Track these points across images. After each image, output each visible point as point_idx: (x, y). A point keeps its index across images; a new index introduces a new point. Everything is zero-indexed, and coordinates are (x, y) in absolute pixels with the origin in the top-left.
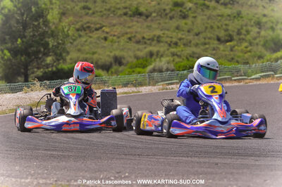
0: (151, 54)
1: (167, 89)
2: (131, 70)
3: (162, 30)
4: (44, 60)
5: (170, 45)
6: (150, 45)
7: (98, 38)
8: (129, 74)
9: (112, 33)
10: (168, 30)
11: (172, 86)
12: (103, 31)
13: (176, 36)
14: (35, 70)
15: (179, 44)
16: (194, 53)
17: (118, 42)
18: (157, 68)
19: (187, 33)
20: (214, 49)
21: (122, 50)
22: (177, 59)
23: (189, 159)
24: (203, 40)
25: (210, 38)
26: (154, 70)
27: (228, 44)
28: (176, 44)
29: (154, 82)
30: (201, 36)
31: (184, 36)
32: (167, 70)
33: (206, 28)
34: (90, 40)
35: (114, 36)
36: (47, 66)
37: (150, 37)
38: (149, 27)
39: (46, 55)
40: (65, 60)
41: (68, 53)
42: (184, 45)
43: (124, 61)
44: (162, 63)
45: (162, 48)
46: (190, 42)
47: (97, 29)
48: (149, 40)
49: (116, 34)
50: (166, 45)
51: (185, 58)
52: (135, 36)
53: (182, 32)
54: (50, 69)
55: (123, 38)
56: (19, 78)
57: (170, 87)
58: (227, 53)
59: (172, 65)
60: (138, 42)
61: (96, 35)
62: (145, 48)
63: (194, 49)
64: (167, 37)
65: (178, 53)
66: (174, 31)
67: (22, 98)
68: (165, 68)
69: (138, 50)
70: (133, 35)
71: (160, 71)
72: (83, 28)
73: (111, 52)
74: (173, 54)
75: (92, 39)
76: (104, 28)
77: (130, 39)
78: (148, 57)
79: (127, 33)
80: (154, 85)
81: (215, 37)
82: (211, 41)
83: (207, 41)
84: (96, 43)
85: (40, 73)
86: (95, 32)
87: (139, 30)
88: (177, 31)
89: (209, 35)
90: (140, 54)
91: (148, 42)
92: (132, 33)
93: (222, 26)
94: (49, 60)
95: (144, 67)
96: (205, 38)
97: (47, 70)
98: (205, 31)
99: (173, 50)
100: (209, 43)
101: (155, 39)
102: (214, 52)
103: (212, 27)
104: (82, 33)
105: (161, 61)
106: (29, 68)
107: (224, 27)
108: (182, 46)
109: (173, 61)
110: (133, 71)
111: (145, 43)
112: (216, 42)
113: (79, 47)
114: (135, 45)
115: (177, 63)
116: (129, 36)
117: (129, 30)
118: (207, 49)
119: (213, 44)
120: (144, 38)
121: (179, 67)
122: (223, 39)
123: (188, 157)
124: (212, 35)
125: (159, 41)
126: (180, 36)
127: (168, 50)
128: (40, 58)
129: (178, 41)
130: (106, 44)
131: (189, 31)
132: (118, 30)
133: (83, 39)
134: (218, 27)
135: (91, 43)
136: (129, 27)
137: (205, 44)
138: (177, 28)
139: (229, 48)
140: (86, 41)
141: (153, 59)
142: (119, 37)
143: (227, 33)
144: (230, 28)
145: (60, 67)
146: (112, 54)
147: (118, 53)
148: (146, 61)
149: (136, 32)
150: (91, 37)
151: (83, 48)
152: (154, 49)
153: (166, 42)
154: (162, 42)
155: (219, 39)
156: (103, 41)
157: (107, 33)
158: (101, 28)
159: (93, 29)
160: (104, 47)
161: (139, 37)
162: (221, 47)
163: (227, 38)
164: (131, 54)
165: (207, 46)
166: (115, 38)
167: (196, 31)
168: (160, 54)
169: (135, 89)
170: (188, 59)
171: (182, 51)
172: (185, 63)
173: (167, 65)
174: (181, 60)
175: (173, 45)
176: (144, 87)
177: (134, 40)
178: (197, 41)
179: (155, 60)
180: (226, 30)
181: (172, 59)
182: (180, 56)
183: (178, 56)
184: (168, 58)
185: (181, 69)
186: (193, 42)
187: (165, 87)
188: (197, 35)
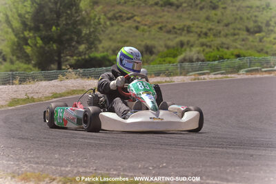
0: (182, 44)
1: (198, 79)
2: (162, 59)
3: (192, 20)
4: (77, 48)
5: (199, 35)
6: (181, 35)
7: (130, 27)
8: (160, 63)
9: (144, 22)
10: (198, 20)
11: (204, 76)
12: (135, 21)
13: (206, 26)
14: (68, 57)
15: (209, 34)
16: (223, 43)
17: (149, 31)
18: (187, 58)
19: (217, 24)
20: (243, 40)
21: (154, 39)
22: (208, 50)
23: (225, 150)
24: (232, 31)
25: (239, 29)
26: (184, 60)
27: (257, 35)
28: (206, 34)
29: (186, 73)
30: (231, 26)
31: (213, 27)
32: (198, 60)
33: (236, 19)
34: (121, 29)
35: (146, 25)
36: (80, 54)
37: (181, 27)
38: (179, 17)
39: (79, 43)
40: (96, 48)
41: (100, 42)
42: (214, 35)
43: (155, 50)
44: (193, 53)
45: (192, 38)
46: (220, 32)
47: (128, 19)
48: (179, 29)
49: (147, 23)
50: (196, 35)
51: (215, 48)
52: (166, 26)
53: (213, 23)
54: (83, 57)
55: (154, 27)
56: (52, 66)
57: (202, 77)
58: (256, 44)
59: (202, 55)
60: (169, 32)
61: (127, 24)
62: (176, 37)
63: (224, 40)
64: (197, 27)
65: (208, 44)
66: (204, 22)
67: (57, 86)
68: (195, 57)
69: (169, 39)
70: (164, 25)
71: (191, 61)
72: (114, 18)
73: (142, 41)
74: (203, 45)
75: (123, 28)
76: (136, 18)
77: (161, 28)
78: (179, 47)
79: (158, 23)
80: (185, 75)
81: (245, 28)
82: (240, 32)
83: (236, 31)
84: (127, 32)
85: (73, 60)
86: (127, 21)
87: (170, 20)
88: (207, 21)
89: (238, 26)
90: (171, 43)
91: (178, 32)
92: (162, 22)
93: (251, 17)
94: (82, 47)
95: (175, 56)
96: (234, 29)
97: (80, 58)
98: (234, 23)
99: (204, 40)
100: (238, 34)
101: (185, 29)
102: (243, 43)
103: (241, 18)
104: (114, 22)
105: (191, 51)
106: (62, 55)
107: (254, 18)
108: (212, 36)
109: (203, 51)
110: (164, 61)
111: (176, 33)
112: (245, 33)
113: (111, 36)
114: (166, 34)
115: (207, 53)
116: (160, 25)
117: (160, 20)
118: (236, 39)
119: (243, 35)
120: (174, 28)
121: (210, 57)
122: (252, 30)
123: (223, 148)
124: (241, 26)
125: (189, 32)
126: (210, 26)
127: (198, 40)
128: (73, 47)
129: (208, 32)
130: (137, 33)
131: (218, 22)
132: (149, 19)
133: (115, 28)
134: (248, 19)
135: (123, 31)
136: (160, 17)
137: (235, 35)
138: (208, 18)
139: (258, 39)
140: (118, 30)
141: (183, 49)
142: (149, 27)
143: (256, 24)
144: (259, 19)
145: (92, 55)
146: (143, 43)
147: (149, 42)
148: (177, 50)
149: (167, 22)
150: (122, 26)
151: (114, 37)
152: (184, 38)
153: (196, 32)
154: (192, 32)
155: (248, 30)
156: (134, 30)
157: (139, 22)
158: (132, 17)
159: (125, 18)
160: (135, 36)
161: (170, 26)
162: (251, 38)
163: (256, 29)
164: (162, 43)
165: (237, 37)
166: (146, 27)
167: (225, 22)
168: (190, 44)
169: (168, 79)
170: (218, 49)
171: (212, 41)
172: (215, 53)
173: (197, 54)
174: (211, 50)
175: (202, 36)
176: (177, 77)
177: (164, 29)
178: (227, 31)
179: (185, 50)
180: (255, 22)
181: (202, 49)
182: (210, 47)
183: (207, 46)
184: (198, 49)
185: (211, 59)
186: (222, 33)
187: (197, 77)
188: (227, 25)
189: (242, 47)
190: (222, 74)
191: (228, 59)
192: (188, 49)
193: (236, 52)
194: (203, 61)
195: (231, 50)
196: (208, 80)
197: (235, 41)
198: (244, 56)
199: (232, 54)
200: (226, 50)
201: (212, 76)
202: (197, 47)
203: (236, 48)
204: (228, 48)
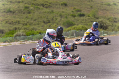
0: (16, 29)
1: (22, 43)
3: (20, 18)
5: (23, 25)
6: (15, 25)
8: (6, 37)
10: (23, 18)
11: (25, 42)
13: (26, 21)
15: (27, 24)
16: (34, 28)
17: (2, 24)
18: (18, 34)
19: (31, 20)
20: (42, 26)
21: (4, 27)
22: (27, 31)
24: (37, 23)
25: (40, 22)
26: (17, 36)
27: (48, 24)
28: (26, 24)
29: (17, 40)
30: (37, 21)
31: (29, 21)
32: (23, 35)
33: (39, 17)
37: (15, 21)
38: (14, 17)
43: (4, 32)
44: (21, 32)
45: (20, 26)
46: (32, 23)
48: (15, 22)
50: (22, 25)
51: (30, 30)
52: (9, 21)
53: (29, 19)
55: (4, 22)
57: (24, 42)
58: (48, 28)
59: (25, 33)
60: (10, 24)
62: (13, 26)
64: (22, 21)
65: (27, 28)
66: (25, 19)
68: (21, 34)
69: (10, 27)
70: (8, 21)
71: (20, 36)
74: (25, 29)
80: (17, 42)
83: (39, 23)
88: (26, 19)
89: (40, 20)
91: (14, 23)
95: (13, 34)
96: (38, 22)
98: (38, 19)
99: (25, 27)
100: (40, 24)
101: (17, 22)
103: (41, 17)
105: (20, 31)
107: (46, 17)
108: (29, 25)
109: (25, 31)
110: (8, 36)
111: (13, 24)
112: (43, 23)
114: (9, 25)
115: (26, 32)
116: (6, 21)
117: (6, 19)
120: (12, 22)
121: (28, 34)
122: (46, 22)
125: (19, 23)
126: (28, 21)
127: (23, 27)
129: (27, 23)
131: (31, 19)
132: (1, 18)
134: (44, 17)
136: (6, 17)
138: (27, 17)
141: (16, 31)
142: (2, 22)
144: (49, 17)
147: (1, 28)
148: (14, 31)
149: (9, 19)
152: (17, 26)
153: (22, 24)
155: (44, 22)
161: (10, 21)
162: (45, 25)
163: (48, 22)
164: (7, 28)
165: (39, 25)
167: (34, 19)
168: (19, 29)
169: (9, 44)
170: (31, 30)
171: (29, 27)
172: (30, 32)
173: (22, 33)
174: (28, 31)
175: (25, 25)
176: (13, 43)
177: (8, 22)
178: (35, 23)
179: (17, 31)
180: (47, 18)
181: (24, 31)
182: (28, 29)
183: (27, 29)
184: (23, 31)
185: (28, 35)
186: (33, 23)
187: (21, 42)
188: (35, 20)
189: (42, 29)
190: (32, 41)
191: (36, 34)
192: (18, 31)
193: (39, 31)
194: (25, 36)
195: (37, 31)
196: (26, 43)
197: (39, 27)
198: (43, 33)
199: (38, 32)
200: (35, 31)
201: (28, 42)
202: (22, 30)
203: (39, 30)
204: (36, 30)
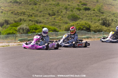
0: (21, 20)
3: (26, 9)
5: (29, 16)
6: (21, 16)
9: (5, 10)
10: (28, 9)
13: (32, 12)
15: (33, 16)
17: (7, 14)
18: (21, 28)
19: (36, 11)
20: (47, 18)
21: (9, 17)
27: (53, 16)
28: (31, 16)
30: (42, 12)
31: (35, 13)
33: (44, 9)
37: (21, 12)
38: (20, 8)
44: (24, 26)
45: (25, 17)
46: (37, 15)
48: (20, 13)
52: (14, 12)
55: (9, 12)
59: (28, 27)
60: (16, 14)
62: (18, 17)
63: (38, 18)
64: (28, 12)
65: (32, 20)
66: (31, 10)
68: (25, 28)
69: (15, 17)
70: (13, 11)
73: (4, 18)
74: (30, 20)
76: (1, 8)
77: (12, 13)
79: (11, 10)
82: (46, 15)
83: (45, 15)
87: (16, 9)
88: (32, 10)
89: (45, 13)
90: (16, 19)
91: (20, 14)
92: (13, 10)
93: (51, 9)
95: (17, 26)
96: (44, 14)
98: (44, 11)
99: (30, 18)
100: (45, 16)
101: (23, 13)
103: (47, 9)
107: (52, 9)
108: (34, 17)
109: (29, 25)
111: (19, 15)
112: (48, 15)
114: (14, 15)
116: (12, 11)
117: (12, 9)
118: (44, 18)
119: (47, 16)
120: (18, 12)
121: (31, 28)
122: (51, 14)
124: (47, 13)
125: (24, 14)
126: (33, 12)
127: (28, 18)
129: (32, 14)
130: (2, 14)
131: (37, 10)
132: (7, 8)
134: (49, 9)
136: (12, 8)
137: (44, 16)
138: (32, 9)
139: (53, 19)
142: (7, 12)
143: (53, 12)
144: (54, 10)
149: (15, 10)
153: (27, 15)
155: (49, 14)
157: (3, 10)
160: (1, 16)
161: (16, 12)
162: (50, 18)
163: (53, 14)
164: (12, 19)
165: (44, 17)
167: (40, 10)
168: (24, 20)
171: (34, 19)
177: (14, 13)
178: (40, 15)
180: (53, 11)
186: (38, 15)
188: (40, 12)
189: (47, 22)
202: (27, 21)
